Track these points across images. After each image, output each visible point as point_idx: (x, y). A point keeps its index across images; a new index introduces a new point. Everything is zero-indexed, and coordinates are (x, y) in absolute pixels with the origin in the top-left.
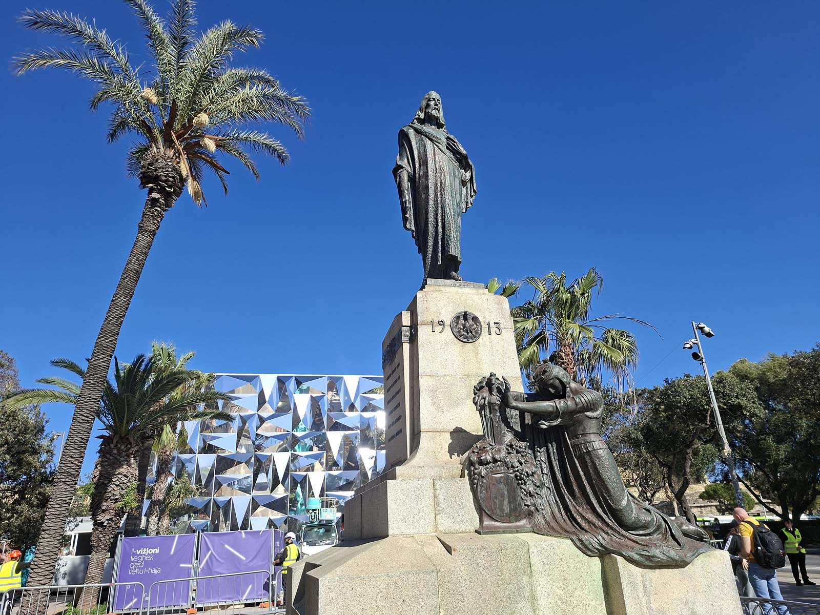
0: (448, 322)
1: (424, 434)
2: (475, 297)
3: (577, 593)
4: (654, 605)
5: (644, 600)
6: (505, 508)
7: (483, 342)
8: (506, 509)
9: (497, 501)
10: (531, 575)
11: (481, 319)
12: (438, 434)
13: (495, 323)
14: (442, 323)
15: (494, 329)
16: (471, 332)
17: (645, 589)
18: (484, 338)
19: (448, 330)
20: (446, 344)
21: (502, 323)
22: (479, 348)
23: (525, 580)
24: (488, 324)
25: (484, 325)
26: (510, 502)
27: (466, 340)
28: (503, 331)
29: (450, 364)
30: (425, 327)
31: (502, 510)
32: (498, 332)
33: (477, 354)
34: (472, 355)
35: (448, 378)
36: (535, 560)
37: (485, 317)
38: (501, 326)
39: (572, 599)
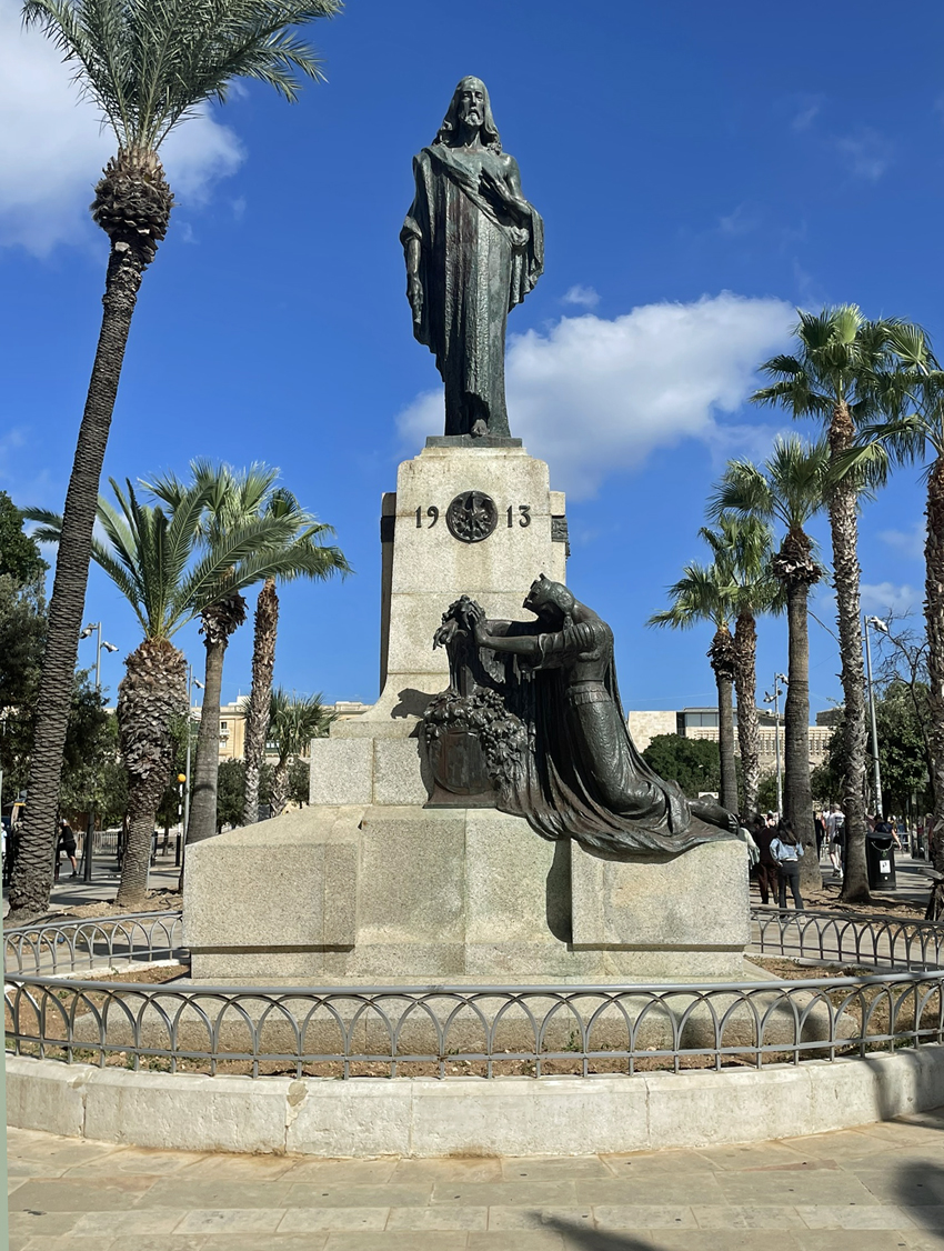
0: (443, 510)
1: (392, 677)
2: (494, 465)
3: (524, 882)
4: (614, 901)
5: (600, 895)
6: (463, 776)
7: (497, 540)
8: (465, 778)
9: (453, 768)
10: (463, 857)
11: (497, 502)
12: (412, 676)
13: (521, 508)
14: (433, 512)
15: (518, 517)
16: (478, 526)
17: (605, 881)
18: (500, 533)
19: (442, 521)
20: (437, 545)
21: (532, 506)
22: (490, 549)
23: (455, 862)
24: (510, 511)
25: (502, 512)
26: (470, 770)
27: (468, 538)
28: (533, 520)
29: (441, 575)
30: (407, 519)
31: (458, 778)
32: (524, 521)
33: (485, 558)
34: (477, 559)
35: (435, 597)
36: (471, 840)
37: (505, 498)
38: (530, 513)
39: (516, 888)
